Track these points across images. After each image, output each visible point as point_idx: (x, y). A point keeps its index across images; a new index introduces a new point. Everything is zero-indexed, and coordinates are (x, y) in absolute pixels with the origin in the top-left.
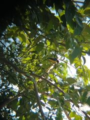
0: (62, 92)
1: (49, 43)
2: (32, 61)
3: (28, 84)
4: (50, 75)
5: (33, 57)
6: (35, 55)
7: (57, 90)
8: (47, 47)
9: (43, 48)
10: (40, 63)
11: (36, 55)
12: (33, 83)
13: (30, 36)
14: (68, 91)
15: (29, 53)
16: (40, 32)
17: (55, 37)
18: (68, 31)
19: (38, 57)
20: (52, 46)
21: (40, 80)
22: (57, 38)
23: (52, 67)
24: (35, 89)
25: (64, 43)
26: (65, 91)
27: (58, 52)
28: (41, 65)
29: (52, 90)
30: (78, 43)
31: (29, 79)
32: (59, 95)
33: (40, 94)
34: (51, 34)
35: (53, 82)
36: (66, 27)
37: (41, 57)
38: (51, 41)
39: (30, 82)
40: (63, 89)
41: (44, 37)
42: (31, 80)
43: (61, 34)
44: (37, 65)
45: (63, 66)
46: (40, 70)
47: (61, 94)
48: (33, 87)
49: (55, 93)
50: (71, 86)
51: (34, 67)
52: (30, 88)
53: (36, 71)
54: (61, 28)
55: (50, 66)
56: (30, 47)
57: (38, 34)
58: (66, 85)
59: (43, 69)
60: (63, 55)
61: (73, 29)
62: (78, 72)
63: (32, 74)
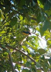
0: (34, 61)
1: (21, 18)
2: (7, 34)
3: (4, 55)
4: (23, 46)
5: (8, 31)
6: (9, 29)
7: (30, 60)
8: (20, 21)
9: (16, 23)
10: (14, 36)
11: (11, 29)
12: (8, 54)
13: (5, 12)
14: (39, 60)
15: (4, 27)
16: (13, 8)
17: (27, 12)
18: (39, 6)
19: (12, 30)
20: (25, 21)
21: (15, 51)
22: (28, 13)
23: (25, 40)
24: (10, 59)
25: (35, 17)
26: (36, 61)
27: (30, 26)
28: (15, 38)
29: (25, 60)
30: (48, 17)
31: (5, 50)
32: (32, 65)
33: (14, 64)
34: (23, 10)
35: (26, 53)
36: (37, 3)
37: (15, 30)
38: (24, 16)
39: (5, 53)
40: (35, 59)
41: (17, 12)
42: (6, 51)
43: (33, 10)
44: (12, 38)
45: (35, 38)
46: (14, 43)
47: (33, 63)
48: (8, 57)
49: (28, 63)
50: (42, 56)
51: (8, 39)
52: (5, 59)
53: (10, 43)
54: (32, 4)
55: (23, 38)
56: (5, 21)
57: (12, 10)
58: (37, 55)
59: (17, 41)
60: (34, 29)
61: (43, 5)
62: (48, 44)
63: (7, 46)
